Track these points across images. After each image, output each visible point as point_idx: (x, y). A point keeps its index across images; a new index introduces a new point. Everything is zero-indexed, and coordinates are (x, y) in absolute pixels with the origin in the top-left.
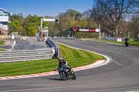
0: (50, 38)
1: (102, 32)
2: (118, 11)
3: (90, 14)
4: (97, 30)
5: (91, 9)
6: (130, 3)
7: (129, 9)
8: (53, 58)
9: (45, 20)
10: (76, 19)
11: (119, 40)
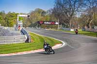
0: (24, 28)
1: (60, 24)
2: (72, 10)
3: (52, 12)
4: (57, 23)
5: (53, 8)
6: (80, 5)
7: (79, 9)
8: (26, 42)
9: (20, 16)
10: (42, 16)
11: (72, 30)
